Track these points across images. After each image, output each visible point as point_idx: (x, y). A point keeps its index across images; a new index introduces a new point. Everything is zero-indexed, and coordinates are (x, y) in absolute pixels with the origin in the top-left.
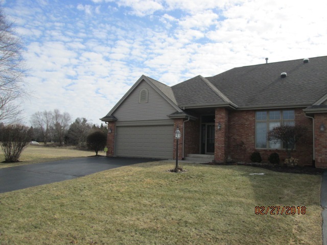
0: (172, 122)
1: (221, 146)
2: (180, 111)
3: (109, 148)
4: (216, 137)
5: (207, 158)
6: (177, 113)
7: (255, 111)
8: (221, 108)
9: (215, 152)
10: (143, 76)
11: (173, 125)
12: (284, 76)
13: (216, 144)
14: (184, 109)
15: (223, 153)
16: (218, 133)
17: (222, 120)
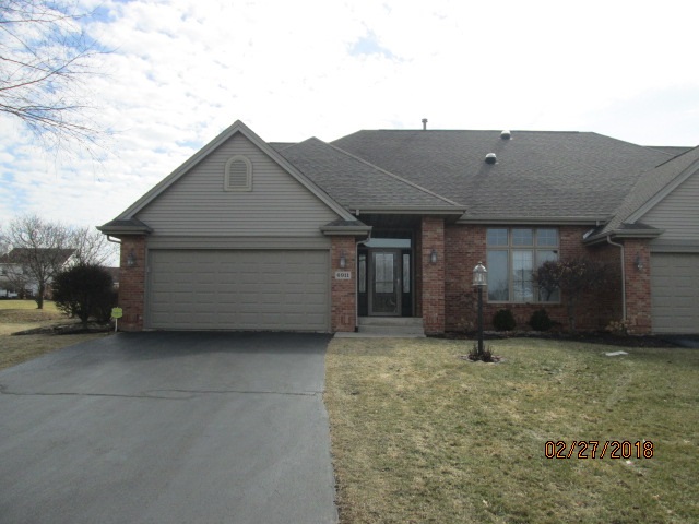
0: (325, 244)
1: (436, 297)
2: (348, 217)
3: (125, 309)
4: (424, 280)
5: (406, 325)
6: (341, 221)
7: (481, 227)
8: (435, 218)
9: (424, 312)
10: (238, 123)
11: (328, 250)
12: (491, 161)
13: (426, 295)
14: (358, 214)
15: (442, 312)
16: (430, 270)
17: (438, 243)
